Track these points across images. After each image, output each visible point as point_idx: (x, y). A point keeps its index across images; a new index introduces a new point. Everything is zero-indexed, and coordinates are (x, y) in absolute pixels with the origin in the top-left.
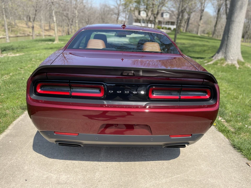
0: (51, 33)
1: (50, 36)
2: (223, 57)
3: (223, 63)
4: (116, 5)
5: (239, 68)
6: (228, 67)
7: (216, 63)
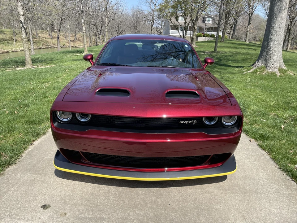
0: (77, 44)
1: (76, 47)
2: (263, 65)
3: (263, 71)
4: (150, 11)
5: (280, 76)
6: (268, 75)
7: (255, 72)
